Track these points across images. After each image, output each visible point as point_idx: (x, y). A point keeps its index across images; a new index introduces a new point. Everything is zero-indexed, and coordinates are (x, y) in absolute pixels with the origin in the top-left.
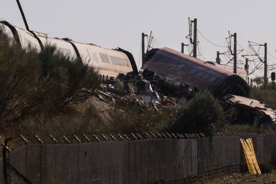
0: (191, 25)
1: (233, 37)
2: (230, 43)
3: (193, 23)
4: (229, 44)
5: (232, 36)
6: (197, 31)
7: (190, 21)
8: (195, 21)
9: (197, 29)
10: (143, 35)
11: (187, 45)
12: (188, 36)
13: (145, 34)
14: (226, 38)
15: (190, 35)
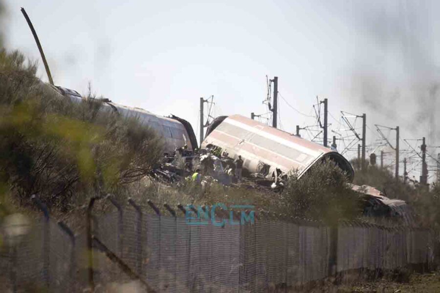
0: (270, 86)
1: (323, 104)
2: (319, 112)
3: (273, 83)
4: (317, 112)
5: (321, 102)
6: (278, 94)
7: (269, 80)
8: (275, 80)
9: (278, 90)
10: (202, 101)
11: (258, 116)
12: (265, 101)
13: (205, 99)
14: (314, 106)
15: (269, 99)
